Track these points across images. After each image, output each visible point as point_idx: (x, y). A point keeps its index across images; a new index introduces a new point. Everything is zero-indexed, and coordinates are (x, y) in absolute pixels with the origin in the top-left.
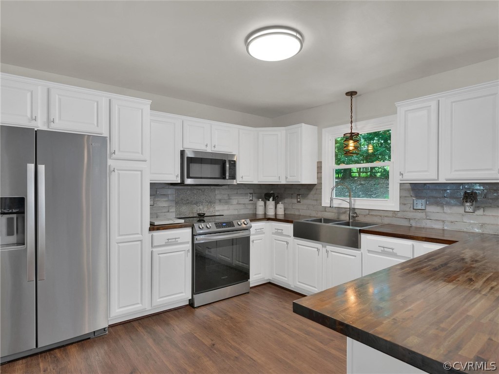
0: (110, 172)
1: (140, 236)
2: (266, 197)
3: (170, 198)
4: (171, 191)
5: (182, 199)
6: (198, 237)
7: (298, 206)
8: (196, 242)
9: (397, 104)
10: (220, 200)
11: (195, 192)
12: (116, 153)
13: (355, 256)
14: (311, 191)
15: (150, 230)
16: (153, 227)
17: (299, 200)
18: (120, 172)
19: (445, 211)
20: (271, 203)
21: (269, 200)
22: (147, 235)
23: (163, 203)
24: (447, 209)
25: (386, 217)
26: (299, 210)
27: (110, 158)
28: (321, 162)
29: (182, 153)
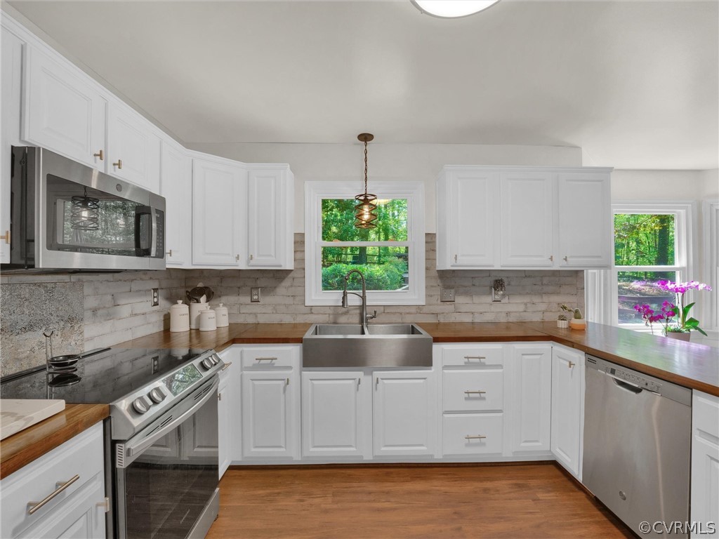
7: (255, 308)
10: (94, 311)
13: (425, 379)
14: (282, 281)
17: (255, 297)
19: (474, 301)
20: (202, 305)
21: (198, 301)
24: (476, 299)
25: (408, 313)
26: (255, 314)
28: (303, 235)
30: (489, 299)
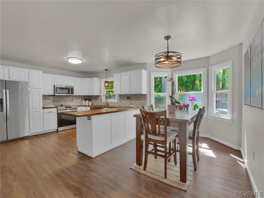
0: (29, 92)
1: (39, 110)
2: (86, 100)
3: (51, 100)
4: (51, 98)
5: (55, 100)
6: (59, 111)
7: (96, 102)
8: (58, 112)
9: (113, 74)
10: (69, 101)
11: (60, 98)
12: (31, 86)
14: (98, 97)
15: (43, 108)
16: (44, 108)
17: (96, 100)
18: (32, 92)
19: (125, 101)
20: (87, 101)
22: (42, 110)
23: (48, 101)
27: (29, 88)
29: (54, 86)
30: (127, 101)
